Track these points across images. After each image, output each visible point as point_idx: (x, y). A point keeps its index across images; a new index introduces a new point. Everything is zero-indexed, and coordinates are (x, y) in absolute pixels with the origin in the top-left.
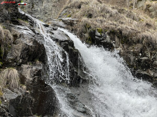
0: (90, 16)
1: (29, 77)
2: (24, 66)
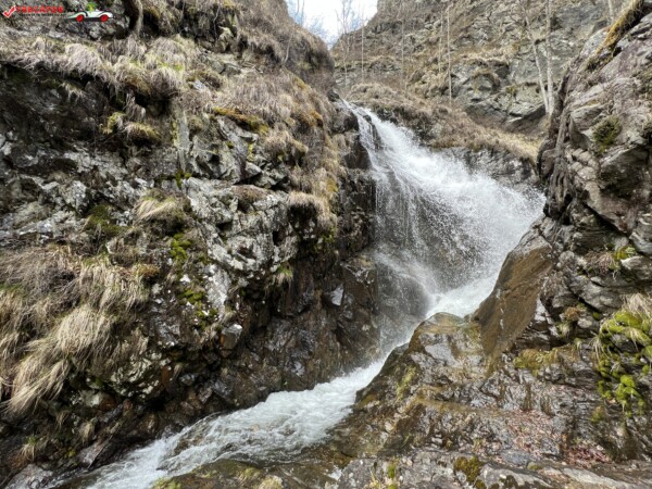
0: (377, 97)
1: (351, 141)
2: (347, 133)
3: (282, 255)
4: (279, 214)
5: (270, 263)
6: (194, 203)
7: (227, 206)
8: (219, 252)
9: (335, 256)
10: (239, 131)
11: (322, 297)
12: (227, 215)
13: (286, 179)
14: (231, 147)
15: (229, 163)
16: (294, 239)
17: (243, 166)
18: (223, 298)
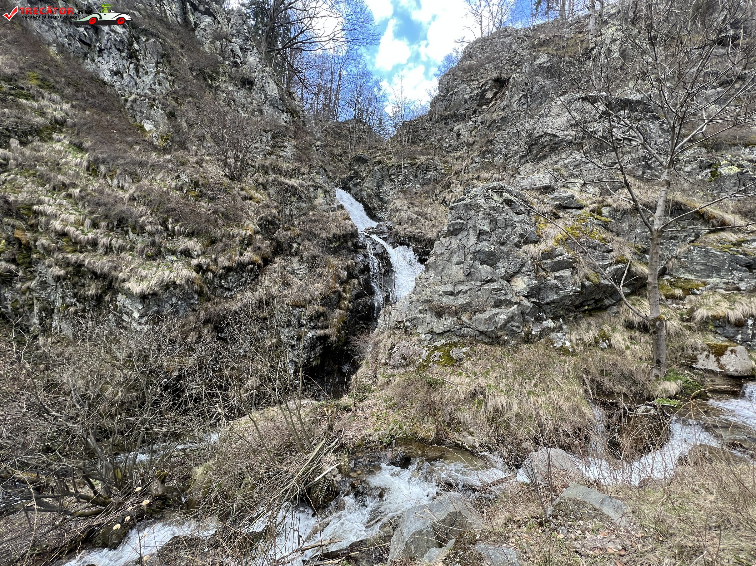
3: (315, 354)
4: (313, 339)
5: (310, 358)
6: (282, 337)
7: (293, 339)
8: (291, 355)
9: (344, 350)
10: (297, 309)
11: (338, 367)
12: (293, 343)
13: (316, 325)
14: (294, 316)
15: (294, 321)
16: (321, 347)
17: (299, 321)
18: (292, 371)
